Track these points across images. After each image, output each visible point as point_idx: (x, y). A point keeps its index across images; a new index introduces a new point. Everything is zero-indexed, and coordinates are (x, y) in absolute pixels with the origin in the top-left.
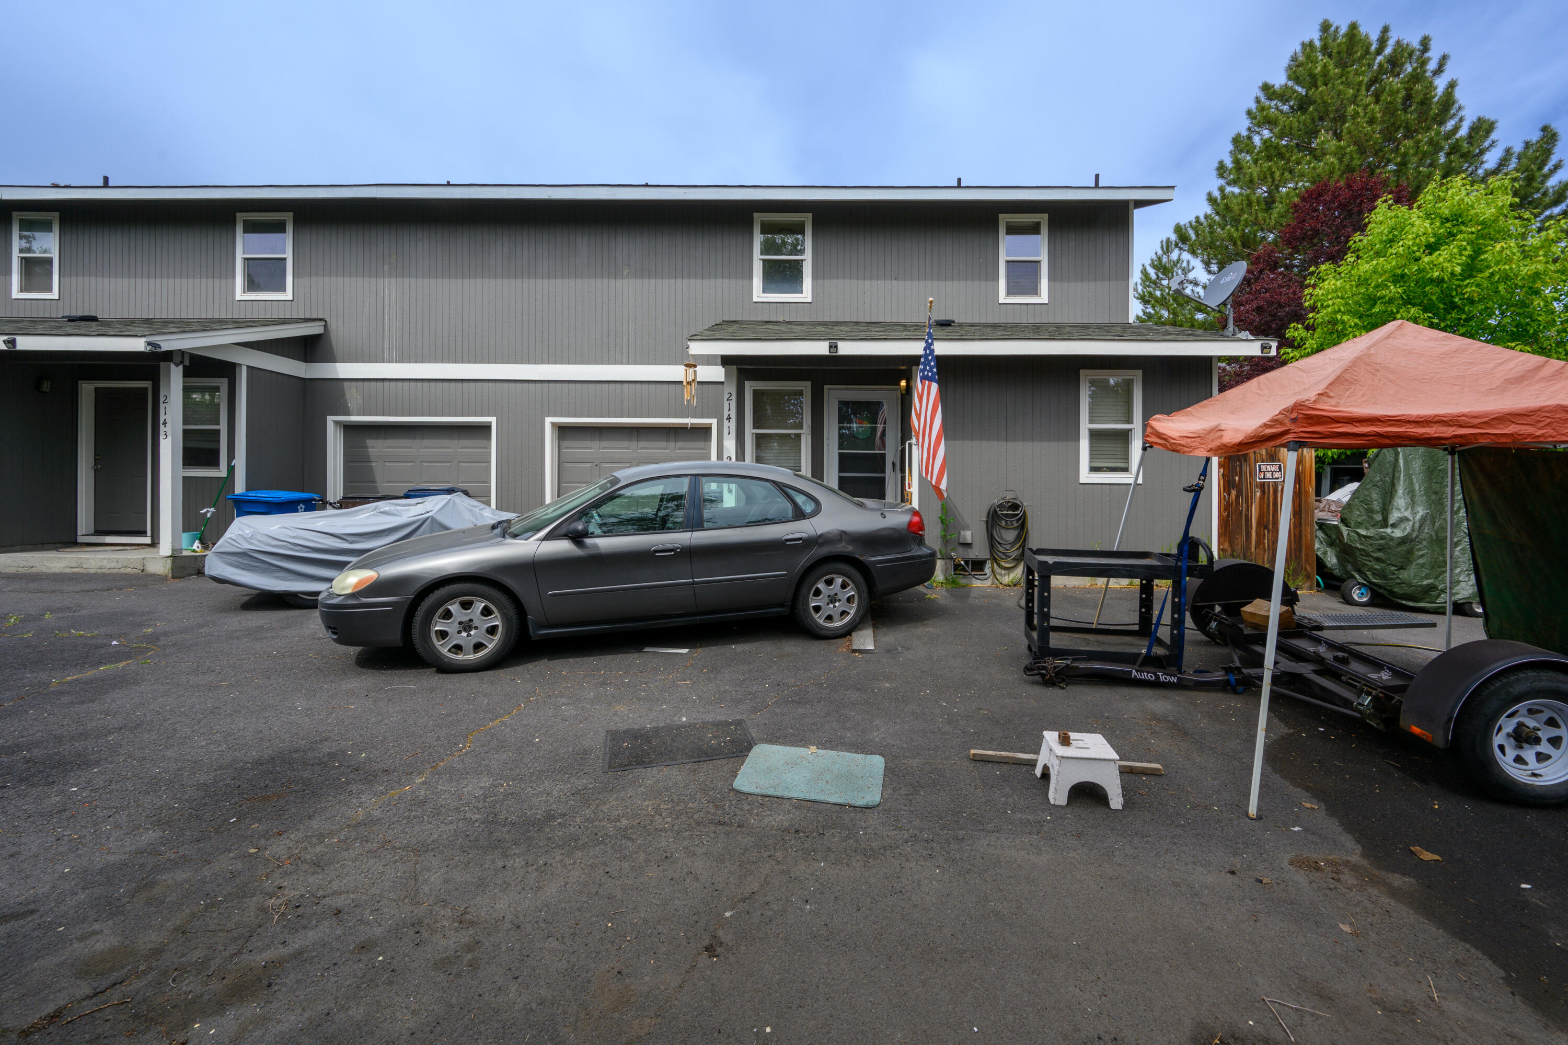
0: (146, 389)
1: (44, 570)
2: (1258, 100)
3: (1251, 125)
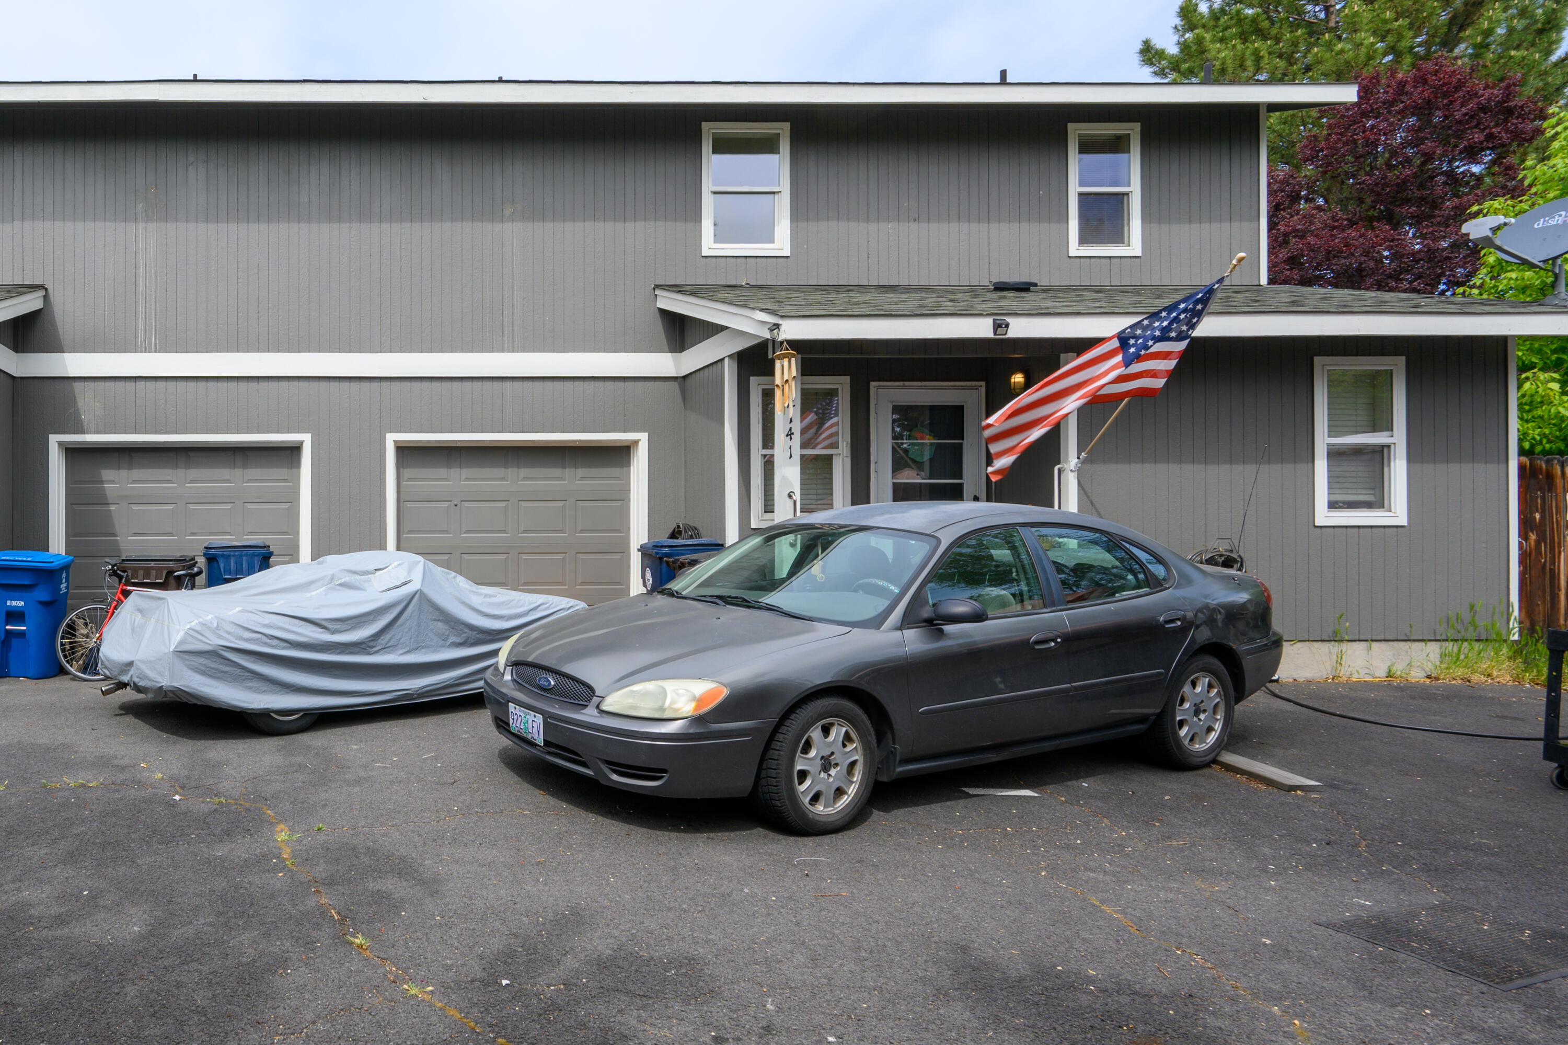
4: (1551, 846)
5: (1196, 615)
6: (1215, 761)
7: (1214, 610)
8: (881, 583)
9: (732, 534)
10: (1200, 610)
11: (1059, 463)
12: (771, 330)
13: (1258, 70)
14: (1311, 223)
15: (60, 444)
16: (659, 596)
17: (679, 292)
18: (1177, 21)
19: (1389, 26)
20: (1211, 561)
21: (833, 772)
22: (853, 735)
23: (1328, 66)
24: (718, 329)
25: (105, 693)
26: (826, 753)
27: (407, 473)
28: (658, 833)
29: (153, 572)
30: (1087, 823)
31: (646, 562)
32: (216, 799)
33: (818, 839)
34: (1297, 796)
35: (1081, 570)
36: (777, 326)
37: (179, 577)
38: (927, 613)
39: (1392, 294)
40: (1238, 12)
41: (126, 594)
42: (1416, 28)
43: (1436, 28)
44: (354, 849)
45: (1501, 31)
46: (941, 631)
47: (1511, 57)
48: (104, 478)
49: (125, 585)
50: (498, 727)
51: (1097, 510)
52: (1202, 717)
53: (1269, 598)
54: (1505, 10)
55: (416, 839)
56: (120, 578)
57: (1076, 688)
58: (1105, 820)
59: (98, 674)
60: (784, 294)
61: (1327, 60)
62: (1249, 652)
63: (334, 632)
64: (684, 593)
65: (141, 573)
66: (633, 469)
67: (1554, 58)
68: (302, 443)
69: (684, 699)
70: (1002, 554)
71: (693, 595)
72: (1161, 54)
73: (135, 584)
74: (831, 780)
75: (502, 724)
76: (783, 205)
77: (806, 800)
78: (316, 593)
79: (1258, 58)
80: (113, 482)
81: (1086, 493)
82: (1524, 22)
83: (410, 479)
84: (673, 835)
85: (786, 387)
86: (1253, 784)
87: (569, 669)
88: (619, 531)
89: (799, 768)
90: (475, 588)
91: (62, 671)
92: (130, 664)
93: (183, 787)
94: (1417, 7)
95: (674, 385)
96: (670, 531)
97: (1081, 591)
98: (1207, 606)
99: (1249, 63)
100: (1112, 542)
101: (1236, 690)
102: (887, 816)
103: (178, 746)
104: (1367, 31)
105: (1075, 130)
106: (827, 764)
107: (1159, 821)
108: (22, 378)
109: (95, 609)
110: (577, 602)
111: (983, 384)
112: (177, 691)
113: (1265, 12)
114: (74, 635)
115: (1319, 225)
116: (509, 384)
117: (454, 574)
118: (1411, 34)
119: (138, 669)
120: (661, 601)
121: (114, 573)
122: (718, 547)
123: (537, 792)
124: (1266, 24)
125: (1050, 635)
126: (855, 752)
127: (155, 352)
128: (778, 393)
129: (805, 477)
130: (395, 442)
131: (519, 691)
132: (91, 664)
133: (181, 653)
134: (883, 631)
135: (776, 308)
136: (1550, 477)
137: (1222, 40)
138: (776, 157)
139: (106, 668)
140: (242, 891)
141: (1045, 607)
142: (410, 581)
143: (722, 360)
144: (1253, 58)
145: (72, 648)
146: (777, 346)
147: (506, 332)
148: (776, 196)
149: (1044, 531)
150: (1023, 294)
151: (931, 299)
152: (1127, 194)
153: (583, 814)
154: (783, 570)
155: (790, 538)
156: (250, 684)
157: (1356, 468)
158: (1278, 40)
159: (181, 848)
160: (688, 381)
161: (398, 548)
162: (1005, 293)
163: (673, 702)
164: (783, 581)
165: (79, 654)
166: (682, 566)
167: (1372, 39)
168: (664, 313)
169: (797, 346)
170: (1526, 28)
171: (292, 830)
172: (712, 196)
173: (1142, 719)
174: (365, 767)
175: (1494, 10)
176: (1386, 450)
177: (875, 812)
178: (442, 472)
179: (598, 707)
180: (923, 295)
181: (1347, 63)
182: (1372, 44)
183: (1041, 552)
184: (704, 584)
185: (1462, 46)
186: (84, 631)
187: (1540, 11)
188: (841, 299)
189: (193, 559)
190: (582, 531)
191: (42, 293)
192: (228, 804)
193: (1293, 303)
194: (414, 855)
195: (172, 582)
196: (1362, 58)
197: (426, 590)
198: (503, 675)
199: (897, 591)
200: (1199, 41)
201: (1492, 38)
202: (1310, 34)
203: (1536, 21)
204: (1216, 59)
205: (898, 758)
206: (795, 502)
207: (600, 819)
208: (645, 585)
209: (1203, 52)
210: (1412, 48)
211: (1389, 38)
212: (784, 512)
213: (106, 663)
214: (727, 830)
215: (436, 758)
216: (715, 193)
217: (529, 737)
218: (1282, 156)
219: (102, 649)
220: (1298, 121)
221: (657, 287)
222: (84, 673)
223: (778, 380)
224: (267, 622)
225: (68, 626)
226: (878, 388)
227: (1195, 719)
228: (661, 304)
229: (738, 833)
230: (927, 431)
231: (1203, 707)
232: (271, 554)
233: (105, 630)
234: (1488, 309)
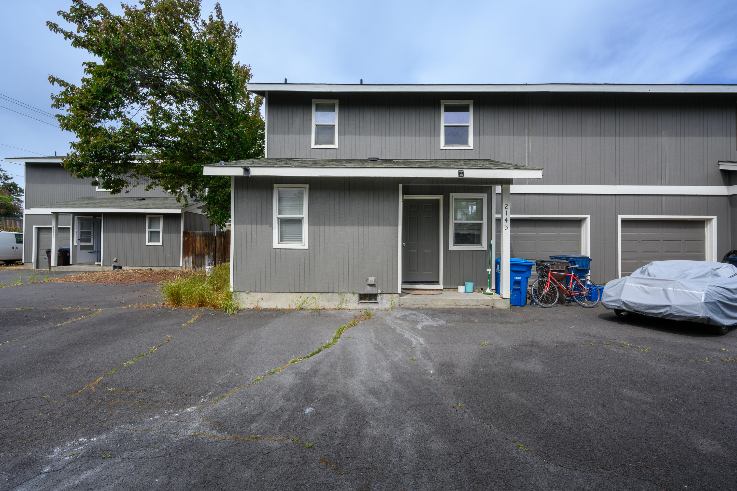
0: (440, 200)
17: (725, 162)
66: (706, 229)
68: (587, 218)
83: (626, 232)
88: (701, 252)
95: (726, 198)
116: (664, 197)
127: (532, 184)
130: (621, 218)
147: (663, 178)
168: (722, 171)
178: (634, 229)
190: (687, 252)
221: (719, 161)
228: (722, 168)
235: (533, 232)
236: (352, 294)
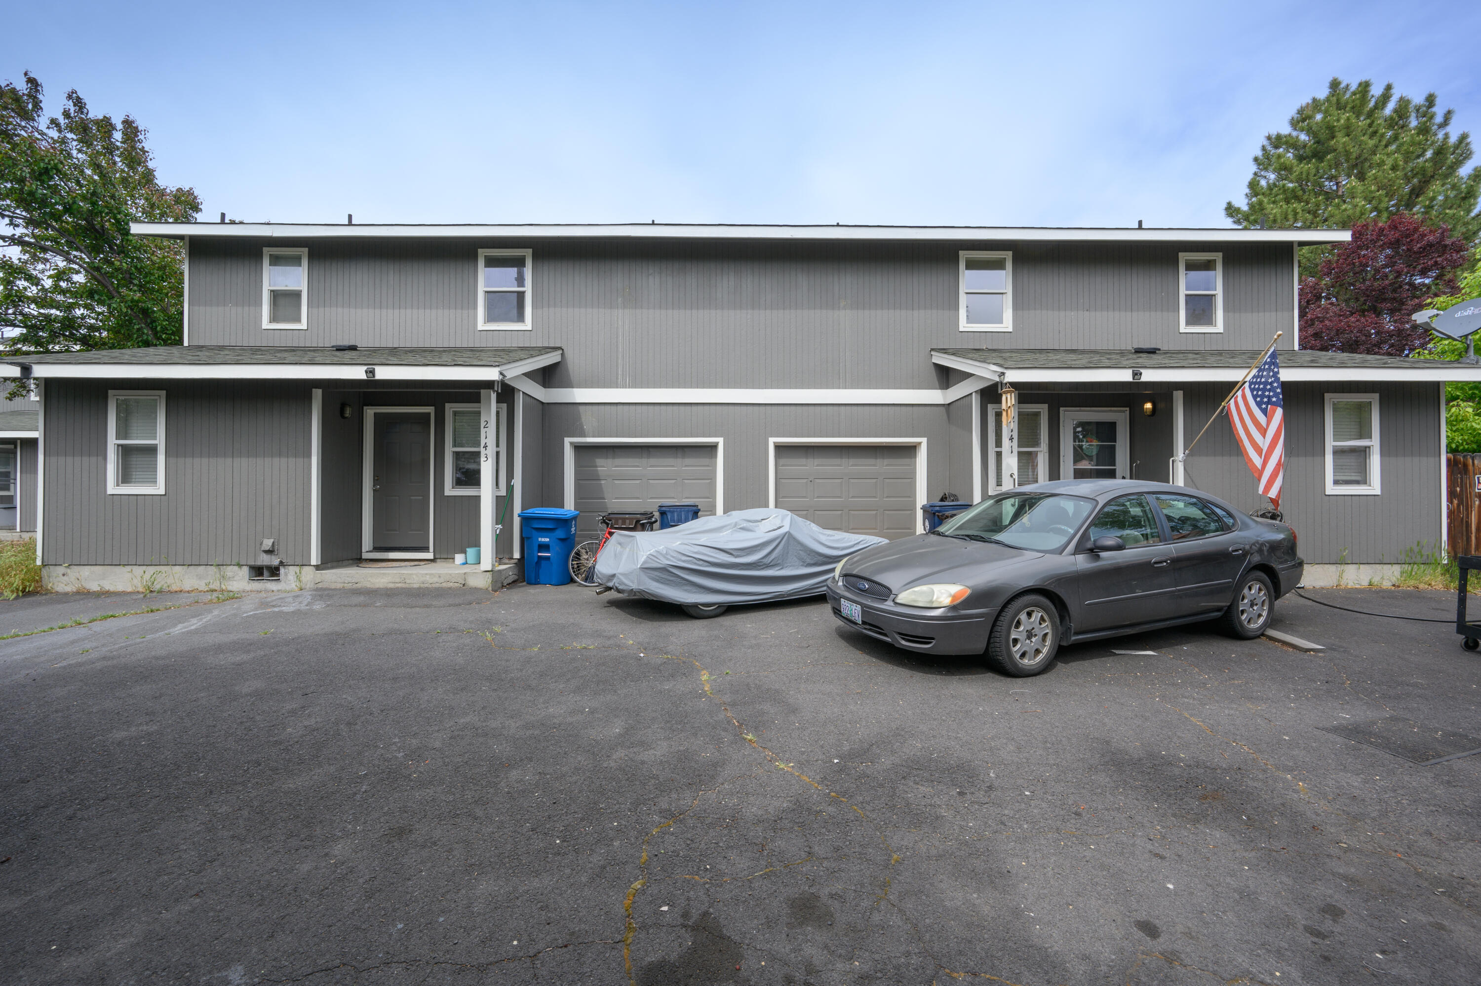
0: (429, 414)
1: (369, 585)
2: (1264, 148)
3: (1257, 170)
4: (1458, 684)
5: (1251, 547)
6: (1263, 635)
7: (1262, 544)
8: (1063, 527)
9: (977, 498)
10: (1254, 544)
11: (1173, 457)
12: (1000, 376)
13: (1296, 220)
14: (1327, 313)
15: (571, 443)
16: (932, 535)
17: (945, 353)
18: (1247, 191)
19: (1374, 195)
20: (1263, 516)
21: (1034, 639)
22: (1046, 617)
23: (1338, 218)
24: (967, 375)
25: (598, 593)
26: (1030, 628)
27: (782, 461)
28: (930, 676)
29: (628, 521)
30: (1185, 671)
31: (926, 516)
32: (666, 656)
33: (1024, 679)
34: (1310, 655)
35: (1184, 520)
36: (1003, 374)
37: (643, 524)
38: (1089, 545)
39: (1372, 356)
40: (1284, 186)
41: (611, 534)
42: (1390, 195)
43: (1402, 196)
44: (748, 685)
45: (1441, 198)
46: (1098, 556)
47: (1447, 214)
48: (598, 464)
49: (610, 529)
50: (835, 613)
51: (1195, 485)
52: (1255, 608)
53: (1295, 537)
54: (1443, 185)
55: (785, 679)
56: (608, 524)
57: (1179, 590)
58: (1196, 669)
59: (594, 583)
60: (1008, 354)
61: (1337, 215)
62: (1283, 569)
63: (736, 557)
64: (946, 534)
65: (620, 521)
66: (918, 460)
67: (1473, 214)
68: (717, 443)
69: (945, 596)
70: (1135, 511)
71: (951, 535)
72: (1238, 210)
73: (616, 528)
74: (1033, 644)
75: (837, 612)
76: (1008, 300)
77: (1018, 656)
78: (725, 533)
79: (1296, 214)
80: (603, 467)
81: (1189, 475)
82: (1454, 193)
83: (783, 465)
84: (938, 677)
85: (1009, 411)
86: (1285, 648)
87: (878, 578)
88: (909, 497)
89: (1013, 637)
90: (821, 530)
91: (572, 581)
92: (614, 576)
93: (645, 649)
94: (1390, 183)
95: (943, 409)
96: (941, 497)
97: (1184, 532)
98: (1257, 542)
99: (1290, 217)
100: (1203, 504)
101: (1275, 592)
102: (1066, 666)
103: (643, 625)
104: (1360, 198)
105: (1183, 257)
106: (1030, 635)
107: (1228, 669)
108: (548, 403)
109: (592, 543)
110: (883, 539)
111: (1128, 409)
112: (641, 592)
113: (1300, 186)
114: (580, 559)
115: (1331, 314)
116: (843, 408)
117: (809, 522)
118: (1387, 199)
119: (618, 578)
120: (933, 538)
121: (604, 522)
122: (968, 506)
123: (858, 652)
124: (1300, 193)
125: (1163, 559)
126: (1047, 628)
127: (629, 388)
128: (1004, 414)
129: (1021, 464)
130: (774, 443)
131: (847, 591)
132: (590, 577)
133: (645, 569)
134: (1064, 556)
135: (1002, 363)
136: (1465, 465)
137: (1274, 202)
138: (1004, 272)
139: (599, 578)
140: (680, 709)
141: (1161, 542)
142: (782, 526)
143: (971, 394)
144: (1292, 213)
145: (578, 567)
146: (1003, 385)
147: (840, 377)
148: (1004, 295)
149: (1163, 497)
150: (1152, 355)
151: (1096, 358)
152: (1215, 295)
153: (885, 665)
154: (1006, 521)
155: (1012, 500)
156: (686, 588)
157: (1351, 460)
158: (1307, 203)
159: (644, 684)
160: (951, 407)
161: (776, 507)
162: (1141, 355)
163: (938, 598)
164: (1006, 526)
165: (583, 570)
166: (947, 517)
167: (1363, 203)
168: (937, 366)
169: (1015, 385)
170: (1455, 196)
171: (711, 674)
172: (965, 295)
173: (1219, 609)
174: (755, 637)
175: (1436, 185)
176: (1367, 449)
177: (1059, 664)
178: (803, 461)
179: (893, 601)
180: (1092, 355)
181: (1349, 216)
182: (1364, 205)
183: (1158, 509)
184: (959, 528)
185: (1418, 207)
186: (586, 557)
187: (1464, 186)
188: (1042, 357)
189: (652, 513)
190: (887, 497)
191: (560, 352)
192: (672, 659)
193: (1312, 361)
194: (783, 688)
195: (639, 527)
196: (1358, 214)
197: (792, 532)
198: (838, 582)
199: (1072, 532)
200: (1260, 203)
201: (1435, 202)
202: (1327, 199)
203: (1461, 192)
204: (1271, 214)
205: (1073, 631)
206: (1014, 479)
207: (895, 668)
208: (925, 529)
209: (1263, 210)
210: (1387, 208)
211: (1374, 202)
212: (1008, 485)
213: (599, 575)
214: (971, 674)
215: (797, 632)
216: (967, 293)
217: (853, 619)
218: (1310, 273)
219: (596, 567)
220: (1320, 251)
221: (932, 350)
222: (586, 582)
223: (1004, 406)
224: (696, 551)
225: (576, 553)
226: (1065, 411)
227: (1251, 609)
228: (936, 360)
229: (977, 676)
230: (1094, 437)
231: (1255, 602)
232: (699, 510)
233: (598, 555)
234: (1427, 365)
235: (638, 466)
236: (236, 568)
